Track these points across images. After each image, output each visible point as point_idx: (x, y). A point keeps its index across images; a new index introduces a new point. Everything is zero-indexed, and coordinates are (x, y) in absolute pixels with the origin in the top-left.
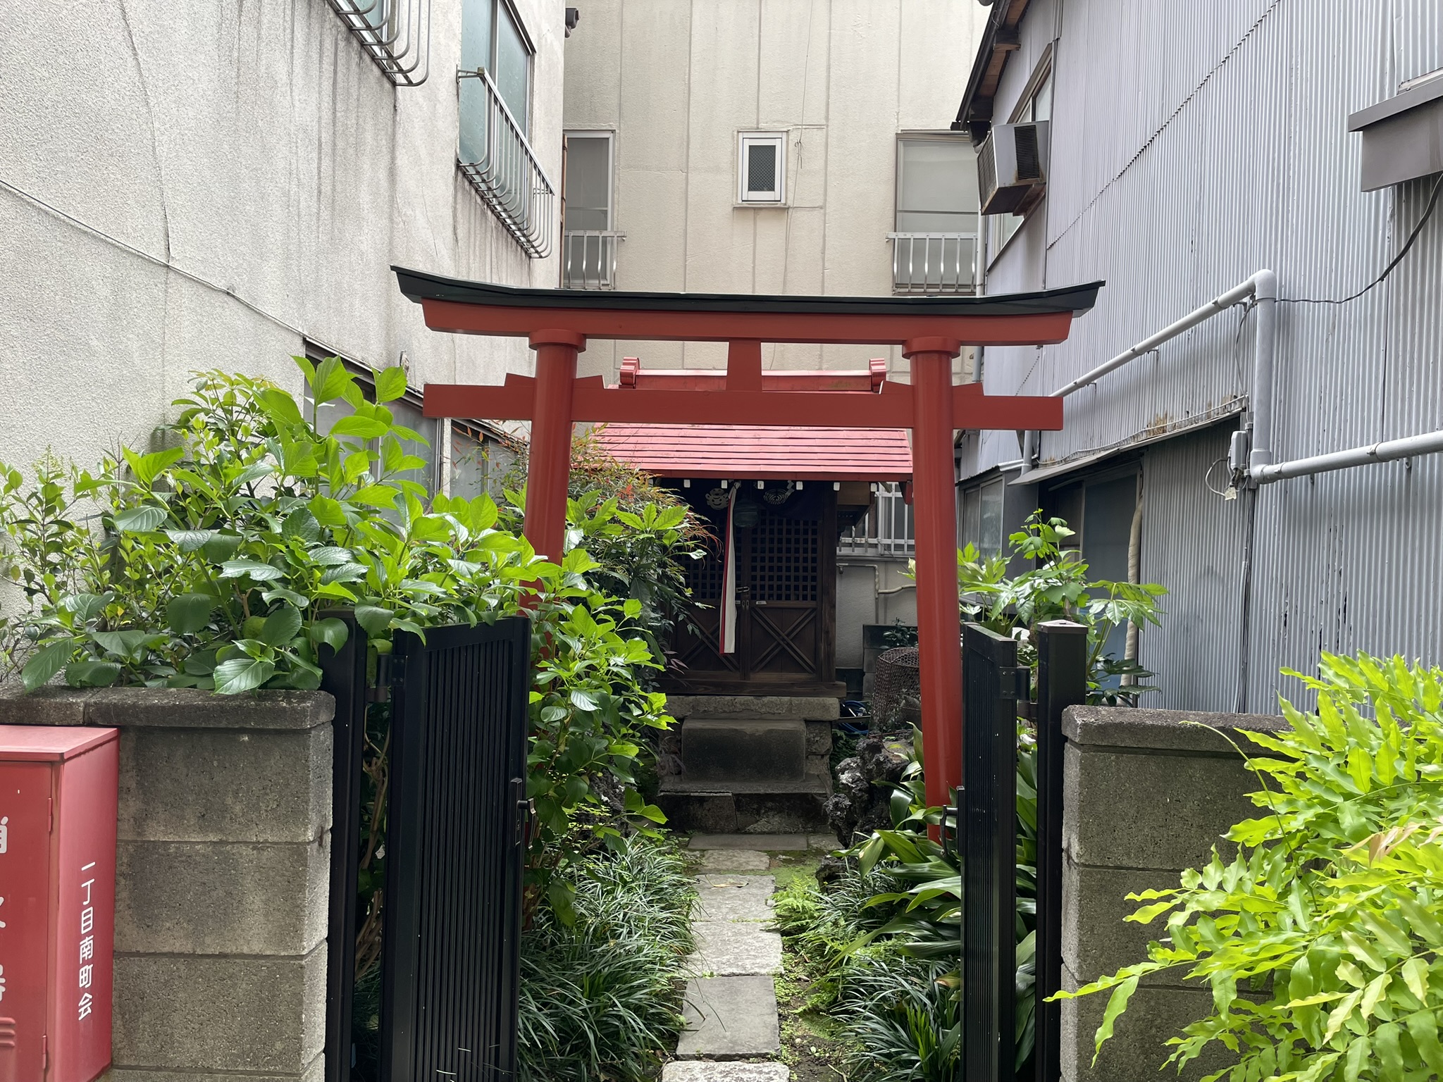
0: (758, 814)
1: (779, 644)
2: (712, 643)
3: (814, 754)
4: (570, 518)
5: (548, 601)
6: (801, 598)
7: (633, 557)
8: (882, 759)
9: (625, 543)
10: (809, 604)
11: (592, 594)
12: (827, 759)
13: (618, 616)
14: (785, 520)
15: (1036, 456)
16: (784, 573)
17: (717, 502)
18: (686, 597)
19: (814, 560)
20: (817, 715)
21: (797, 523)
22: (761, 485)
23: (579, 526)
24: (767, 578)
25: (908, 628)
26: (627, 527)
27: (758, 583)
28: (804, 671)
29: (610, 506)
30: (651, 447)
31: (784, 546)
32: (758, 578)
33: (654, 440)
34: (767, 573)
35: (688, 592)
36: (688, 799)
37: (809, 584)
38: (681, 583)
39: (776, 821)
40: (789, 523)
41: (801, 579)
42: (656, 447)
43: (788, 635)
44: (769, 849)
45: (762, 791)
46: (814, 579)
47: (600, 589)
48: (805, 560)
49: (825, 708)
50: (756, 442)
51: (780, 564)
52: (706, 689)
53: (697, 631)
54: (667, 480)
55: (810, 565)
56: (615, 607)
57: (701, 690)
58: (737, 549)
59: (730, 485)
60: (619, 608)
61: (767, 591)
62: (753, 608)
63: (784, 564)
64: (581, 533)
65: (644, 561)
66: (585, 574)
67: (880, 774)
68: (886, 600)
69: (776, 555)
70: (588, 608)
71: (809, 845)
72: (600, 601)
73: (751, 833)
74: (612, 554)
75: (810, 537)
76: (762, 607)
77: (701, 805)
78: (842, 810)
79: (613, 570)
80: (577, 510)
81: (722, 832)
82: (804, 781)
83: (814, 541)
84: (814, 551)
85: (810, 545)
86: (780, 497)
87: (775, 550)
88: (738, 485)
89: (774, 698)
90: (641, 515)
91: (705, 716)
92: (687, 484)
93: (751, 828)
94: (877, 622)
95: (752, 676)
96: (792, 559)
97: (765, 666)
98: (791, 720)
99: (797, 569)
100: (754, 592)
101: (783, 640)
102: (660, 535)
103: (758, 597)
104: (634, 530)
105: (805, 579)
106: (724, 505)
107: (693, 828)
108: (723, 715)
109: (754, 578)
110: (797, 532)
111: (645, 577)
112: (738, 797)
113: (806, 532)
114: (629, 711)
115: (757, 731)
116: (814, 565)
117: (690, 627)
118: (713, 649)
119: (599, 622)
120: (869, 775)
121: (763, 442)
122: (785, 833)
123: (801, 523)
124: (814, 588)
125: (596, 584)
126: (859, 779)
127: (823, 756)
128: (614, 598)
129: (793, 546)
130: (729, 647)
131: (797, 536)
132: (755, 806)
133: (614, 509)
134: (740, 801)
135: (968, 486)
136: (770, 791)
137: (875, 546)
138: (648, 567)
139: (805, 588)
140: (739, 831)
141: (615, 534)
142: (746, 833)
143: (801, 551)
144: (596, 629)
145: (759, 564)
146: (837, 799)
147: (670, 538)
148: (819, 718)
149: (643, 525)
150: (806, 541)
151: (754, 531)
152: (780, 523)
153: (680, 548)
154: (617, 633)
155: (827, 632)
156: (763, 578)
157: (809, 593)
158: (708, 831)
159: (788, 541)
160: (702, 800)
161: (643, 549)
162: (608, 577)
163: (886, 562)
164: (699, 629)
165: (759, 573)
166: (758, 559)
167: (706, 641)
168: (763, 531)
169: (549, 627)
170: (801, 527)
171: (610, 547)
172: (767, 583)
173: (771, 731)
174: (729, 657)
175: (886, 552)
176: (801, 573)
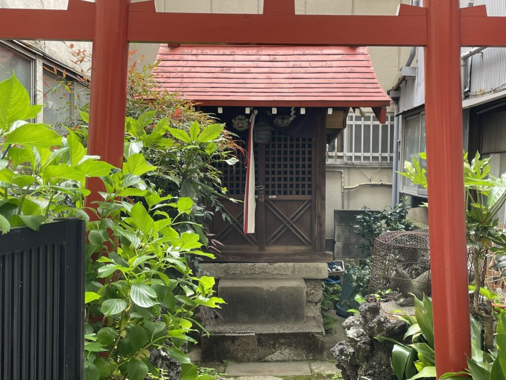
0: (274, 348)
1: (285, 226)
2: (238, 226)
3: (311, 302)
4: (131, 132)
5: (109, 201)
6: (300, 193)
7: (182, 164)
8: (382, 320)
9: (175, 153)
10: (307, 197)
11: (149, 194)
12: (319, 305)
13: (173, 212)
14: (289, 138)
15: (467, 89)
16: (289, 176)
17: (240, 125)
18: (223, 194)
19: (310, 166)
20: (313, 275)
21: (298, 140)
22: (275, 111)
23: (140, 140)
24: (276, 179)
25: (373, 212)
26: (177, 140)
27: (270, 183)
28: (303, 244)
29: (163, 124)
30: (192, 85)
31: (289, 156)
32: (270, 179)
33: (195, 80)
34: (276, 176)
35: (224, 190)
36: (224, 338)
37: (307, 183)
38: (219, 184)
39: (287, 353)
40: (292, 140)
41: (300, 179)
42: (196, 85)
43: (292, 219)
44: (283, 375)
45: (276, 331)
46: (310, 179)
47: (156, 189)
48: (304, 166)
49: (318, 270)
50: (268, 81)
51: (285, 169)
52: (234, 258)
53: (229, 219)
54: (206, 107)
55: (307, 169)
56: (169, 205)
57: (231, 259)
58: (256, 159)
59: (251, 112)
60: (173, 205)
61: (276, 189)
62: (267, 201)
63: (288, 169)
64: (141, 144)
65: (191, 167)
66: (144, 177)
67: (380, 330)
68: (349, 193)
69: (282, 163)
70: (146, 205)
71: (312, 371)
72: (156, 199)
73: (269, 361)
74: (167, 162)
75: (307, 149)
76: (273, 200)
77: (233, 342)
78: (346, 355)
79: (167, 174)
80: (137, 126)
81: (249, 361)
82: (305, 322)
83: (310, 153)
84: (310, 159)
85: (307, 156)
86: (286, 122)
87: (282, 159)
88: (256, 112)
89: (282, 264)
90: (188, 132)
91: (234, 277)
92: (220, 111)
93: (269, 358)
94: (343, 208)
95: (267, 248)
96: (294, 166)
97: (275, 241)
98: (295, 279)
99: (297, 173)
100: (267, 189)
101: (288, 223)
102: (203, 146)
103: (270, 193)
104: (183, 144)
105: (303, 179)
106: (245, 127)
107: (227, 358)
108: (247, 276)
109: (267, 179)
110: (298, 146)
111: (190, 179)
112: (260, 336)
113: (304, 146)
114: (183, 293)
115: (271, 287)
116: (310, 169)
117: (224, 216)
118: (238, 229)
119: (157, 218)
120: (371, 332)
121: (273, 81)
122: (294, 361)
123: (301, 139)
124: (310, 186)
125: (153, 185)
126: (363, 335)
127: (316, 303)
128: (169, 197)
129: (295, 156)
130: (251, 229)
131: (297, 149)
132: (272, 342)
133: (166, 127)
134: (261, 339)
135: (410, 114)
136: (282, 331)
137: (341, 157)
138: (193, 171)
139: (303, 186)
140: (261, 360)
141: (168, 146)
142: (265, 361)
143: (301, 159)
144: (153, 226)
145: (271, 169)
146: (341, 347)
147: (211, 149)
148: (315, 277)
149: (189, 139)
150: (304, 153)
151: (267, 146)
152: (286, 139)
153: (218, 157)
154: (172, 226)
155: (320, 217)
156: (273, 179)
157: (306, 189)
158: (238, 360)
159: (292, 153)
160: (233, 339)
161: (189, 157)
162: (163, 180)
163: (349, 168)
164: (230, 217)
165: (270, 176)
166: (270, 166)
167: (234, 224)
168: (274, 146)
169: (110, 223)
170: (301, 142)
171: (164, 157)
172: (276, 183)
173: (281, 288)
174: (251, 236)
175: (349, 162)
176: (301, 176)
